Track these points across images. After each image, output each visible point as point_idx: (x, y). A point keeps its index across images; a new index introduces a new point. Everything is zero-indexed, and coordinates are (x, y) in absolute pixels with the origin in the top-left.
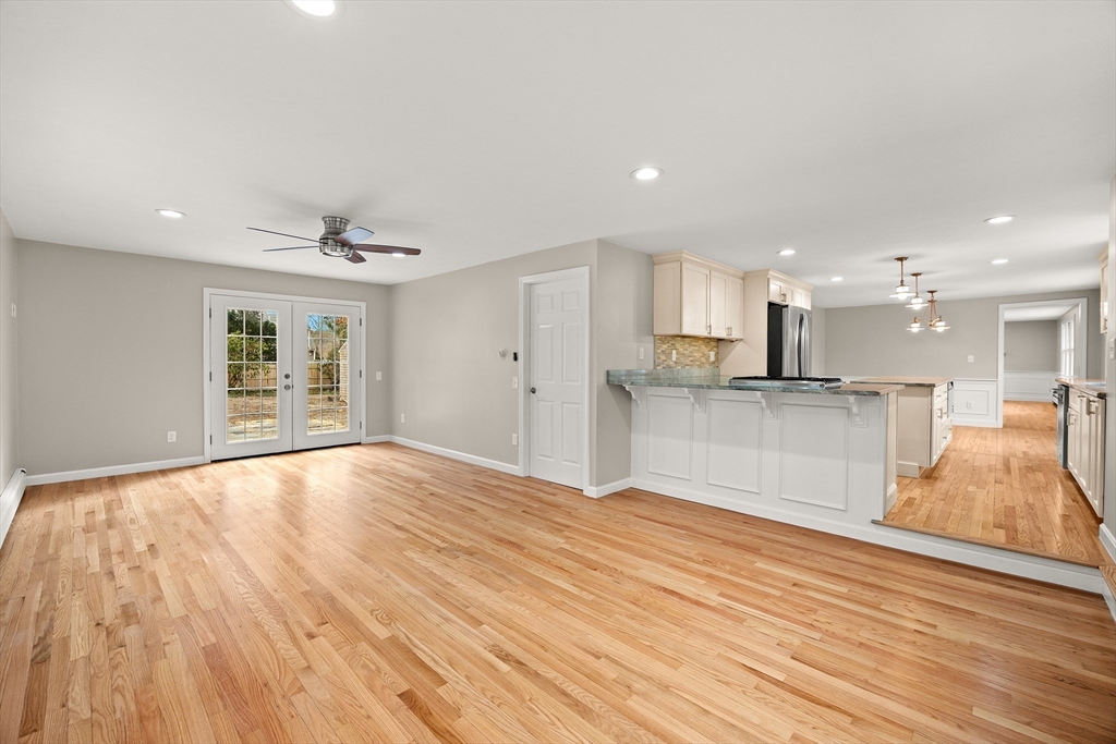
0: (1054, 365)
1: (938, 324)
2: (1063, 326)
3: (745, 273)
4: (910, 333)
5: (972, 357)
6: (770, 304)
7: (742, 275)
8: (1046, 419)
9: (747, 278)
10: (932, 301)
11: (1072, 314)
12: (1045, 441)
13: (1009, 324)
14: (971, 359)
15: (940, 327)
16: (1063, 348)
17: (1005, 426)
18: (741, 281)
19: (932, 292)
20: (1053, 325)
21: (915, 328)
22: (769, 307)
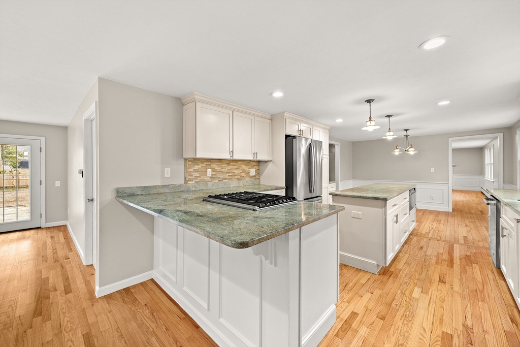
0: (482, 172)
1: (410, 150)
2: (486, 150)
3: (272, 115)
4: (394, 155)
5: (433, 169)
6: (287, 136)
7: (269, 117)
8: (478, 204)
9: (274, 119)
10: (406, 136)
11: (492, 144)
12: (478, 224)
13: (454, 150)
14: (433, 170)
15: (412, 152)
16: (486, 162)
17: (453, 210)
18: (270, 121)
19: (406, 130)
20: (481, 150)
21: (397, 152)
22: (286, 138)
